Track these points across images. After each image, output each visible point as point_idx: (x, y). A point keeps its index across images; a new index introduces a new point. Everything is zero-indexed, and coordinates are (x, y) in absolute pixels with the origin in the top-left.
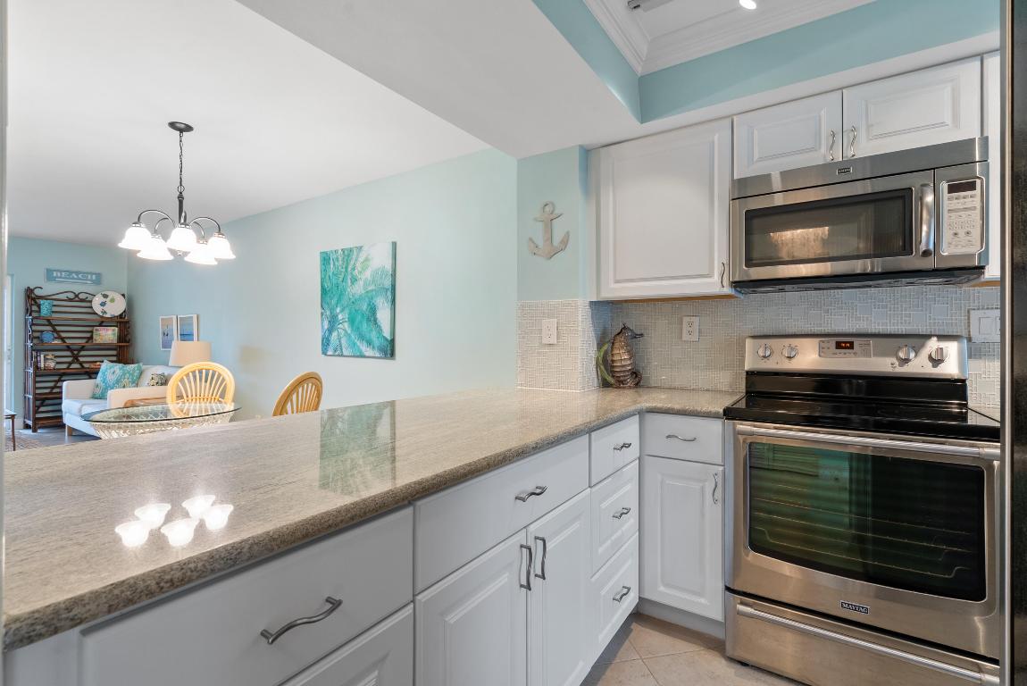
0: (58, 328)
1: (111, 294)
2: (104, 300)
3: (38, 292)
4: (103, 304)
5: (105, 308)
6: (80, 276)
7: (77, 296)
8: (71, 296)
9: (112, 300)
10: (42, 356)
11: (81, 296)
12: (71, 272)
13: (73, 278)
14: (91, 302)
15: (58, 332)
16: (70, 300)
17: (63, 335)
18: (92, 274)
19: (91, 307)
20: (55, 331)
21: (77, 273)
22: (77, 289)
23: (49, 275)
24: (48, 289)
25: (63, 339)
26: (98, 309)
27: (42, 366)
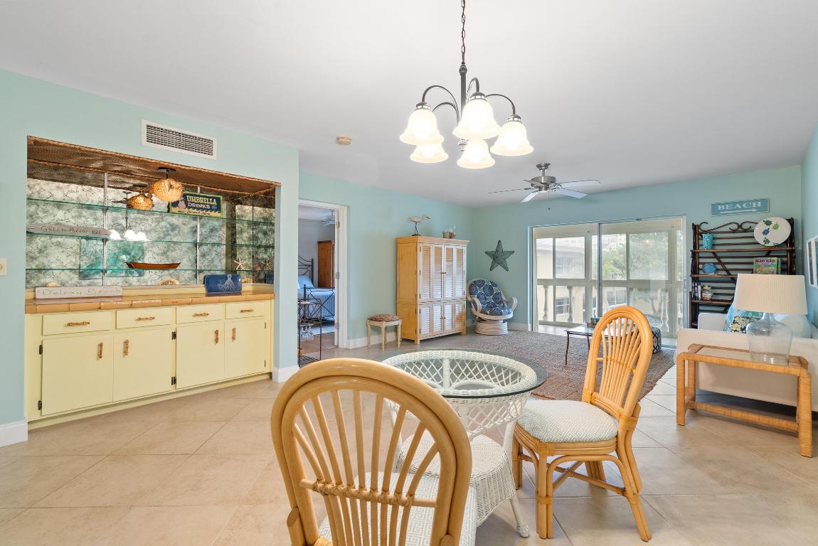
0: (723, 260)
1: (774, 221)
2: (767, 227)
3: (704, 227)
4: (766, 232)
5: (768, 237)
6: (744, 206)
7: (740, 226)
8: (735, 227)
9: (776, 227)
10: (699, 287)
11: (746, 226)
12: (734, 203)
13: (738, 209)
14: (753, 231)
15: (723, 264)
16: (734, 231)
17: (728, 267)
18: (756, 201)
19: (753, 237)
20: (720, 263)
21: (741, 203)
22: (740, 220)
23: (715, 210)
24: (714, 223)
25: (727, 271)
26: (759, 238)
27: (700, 296)
